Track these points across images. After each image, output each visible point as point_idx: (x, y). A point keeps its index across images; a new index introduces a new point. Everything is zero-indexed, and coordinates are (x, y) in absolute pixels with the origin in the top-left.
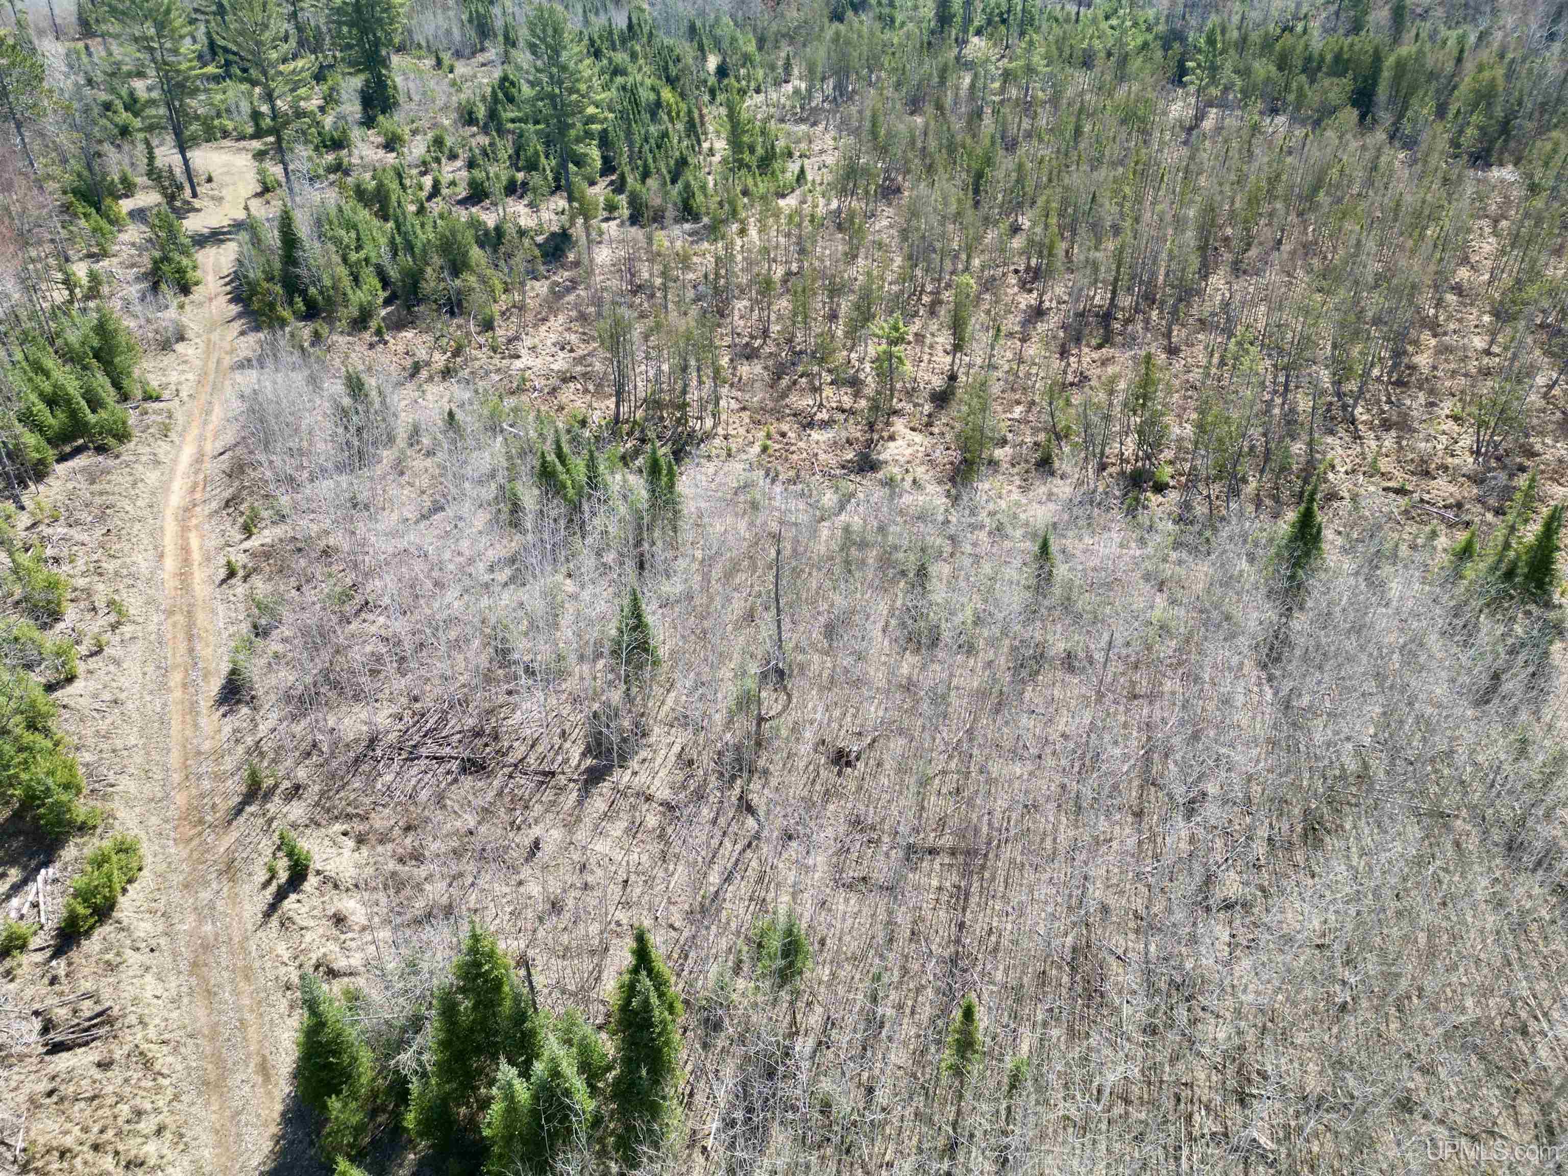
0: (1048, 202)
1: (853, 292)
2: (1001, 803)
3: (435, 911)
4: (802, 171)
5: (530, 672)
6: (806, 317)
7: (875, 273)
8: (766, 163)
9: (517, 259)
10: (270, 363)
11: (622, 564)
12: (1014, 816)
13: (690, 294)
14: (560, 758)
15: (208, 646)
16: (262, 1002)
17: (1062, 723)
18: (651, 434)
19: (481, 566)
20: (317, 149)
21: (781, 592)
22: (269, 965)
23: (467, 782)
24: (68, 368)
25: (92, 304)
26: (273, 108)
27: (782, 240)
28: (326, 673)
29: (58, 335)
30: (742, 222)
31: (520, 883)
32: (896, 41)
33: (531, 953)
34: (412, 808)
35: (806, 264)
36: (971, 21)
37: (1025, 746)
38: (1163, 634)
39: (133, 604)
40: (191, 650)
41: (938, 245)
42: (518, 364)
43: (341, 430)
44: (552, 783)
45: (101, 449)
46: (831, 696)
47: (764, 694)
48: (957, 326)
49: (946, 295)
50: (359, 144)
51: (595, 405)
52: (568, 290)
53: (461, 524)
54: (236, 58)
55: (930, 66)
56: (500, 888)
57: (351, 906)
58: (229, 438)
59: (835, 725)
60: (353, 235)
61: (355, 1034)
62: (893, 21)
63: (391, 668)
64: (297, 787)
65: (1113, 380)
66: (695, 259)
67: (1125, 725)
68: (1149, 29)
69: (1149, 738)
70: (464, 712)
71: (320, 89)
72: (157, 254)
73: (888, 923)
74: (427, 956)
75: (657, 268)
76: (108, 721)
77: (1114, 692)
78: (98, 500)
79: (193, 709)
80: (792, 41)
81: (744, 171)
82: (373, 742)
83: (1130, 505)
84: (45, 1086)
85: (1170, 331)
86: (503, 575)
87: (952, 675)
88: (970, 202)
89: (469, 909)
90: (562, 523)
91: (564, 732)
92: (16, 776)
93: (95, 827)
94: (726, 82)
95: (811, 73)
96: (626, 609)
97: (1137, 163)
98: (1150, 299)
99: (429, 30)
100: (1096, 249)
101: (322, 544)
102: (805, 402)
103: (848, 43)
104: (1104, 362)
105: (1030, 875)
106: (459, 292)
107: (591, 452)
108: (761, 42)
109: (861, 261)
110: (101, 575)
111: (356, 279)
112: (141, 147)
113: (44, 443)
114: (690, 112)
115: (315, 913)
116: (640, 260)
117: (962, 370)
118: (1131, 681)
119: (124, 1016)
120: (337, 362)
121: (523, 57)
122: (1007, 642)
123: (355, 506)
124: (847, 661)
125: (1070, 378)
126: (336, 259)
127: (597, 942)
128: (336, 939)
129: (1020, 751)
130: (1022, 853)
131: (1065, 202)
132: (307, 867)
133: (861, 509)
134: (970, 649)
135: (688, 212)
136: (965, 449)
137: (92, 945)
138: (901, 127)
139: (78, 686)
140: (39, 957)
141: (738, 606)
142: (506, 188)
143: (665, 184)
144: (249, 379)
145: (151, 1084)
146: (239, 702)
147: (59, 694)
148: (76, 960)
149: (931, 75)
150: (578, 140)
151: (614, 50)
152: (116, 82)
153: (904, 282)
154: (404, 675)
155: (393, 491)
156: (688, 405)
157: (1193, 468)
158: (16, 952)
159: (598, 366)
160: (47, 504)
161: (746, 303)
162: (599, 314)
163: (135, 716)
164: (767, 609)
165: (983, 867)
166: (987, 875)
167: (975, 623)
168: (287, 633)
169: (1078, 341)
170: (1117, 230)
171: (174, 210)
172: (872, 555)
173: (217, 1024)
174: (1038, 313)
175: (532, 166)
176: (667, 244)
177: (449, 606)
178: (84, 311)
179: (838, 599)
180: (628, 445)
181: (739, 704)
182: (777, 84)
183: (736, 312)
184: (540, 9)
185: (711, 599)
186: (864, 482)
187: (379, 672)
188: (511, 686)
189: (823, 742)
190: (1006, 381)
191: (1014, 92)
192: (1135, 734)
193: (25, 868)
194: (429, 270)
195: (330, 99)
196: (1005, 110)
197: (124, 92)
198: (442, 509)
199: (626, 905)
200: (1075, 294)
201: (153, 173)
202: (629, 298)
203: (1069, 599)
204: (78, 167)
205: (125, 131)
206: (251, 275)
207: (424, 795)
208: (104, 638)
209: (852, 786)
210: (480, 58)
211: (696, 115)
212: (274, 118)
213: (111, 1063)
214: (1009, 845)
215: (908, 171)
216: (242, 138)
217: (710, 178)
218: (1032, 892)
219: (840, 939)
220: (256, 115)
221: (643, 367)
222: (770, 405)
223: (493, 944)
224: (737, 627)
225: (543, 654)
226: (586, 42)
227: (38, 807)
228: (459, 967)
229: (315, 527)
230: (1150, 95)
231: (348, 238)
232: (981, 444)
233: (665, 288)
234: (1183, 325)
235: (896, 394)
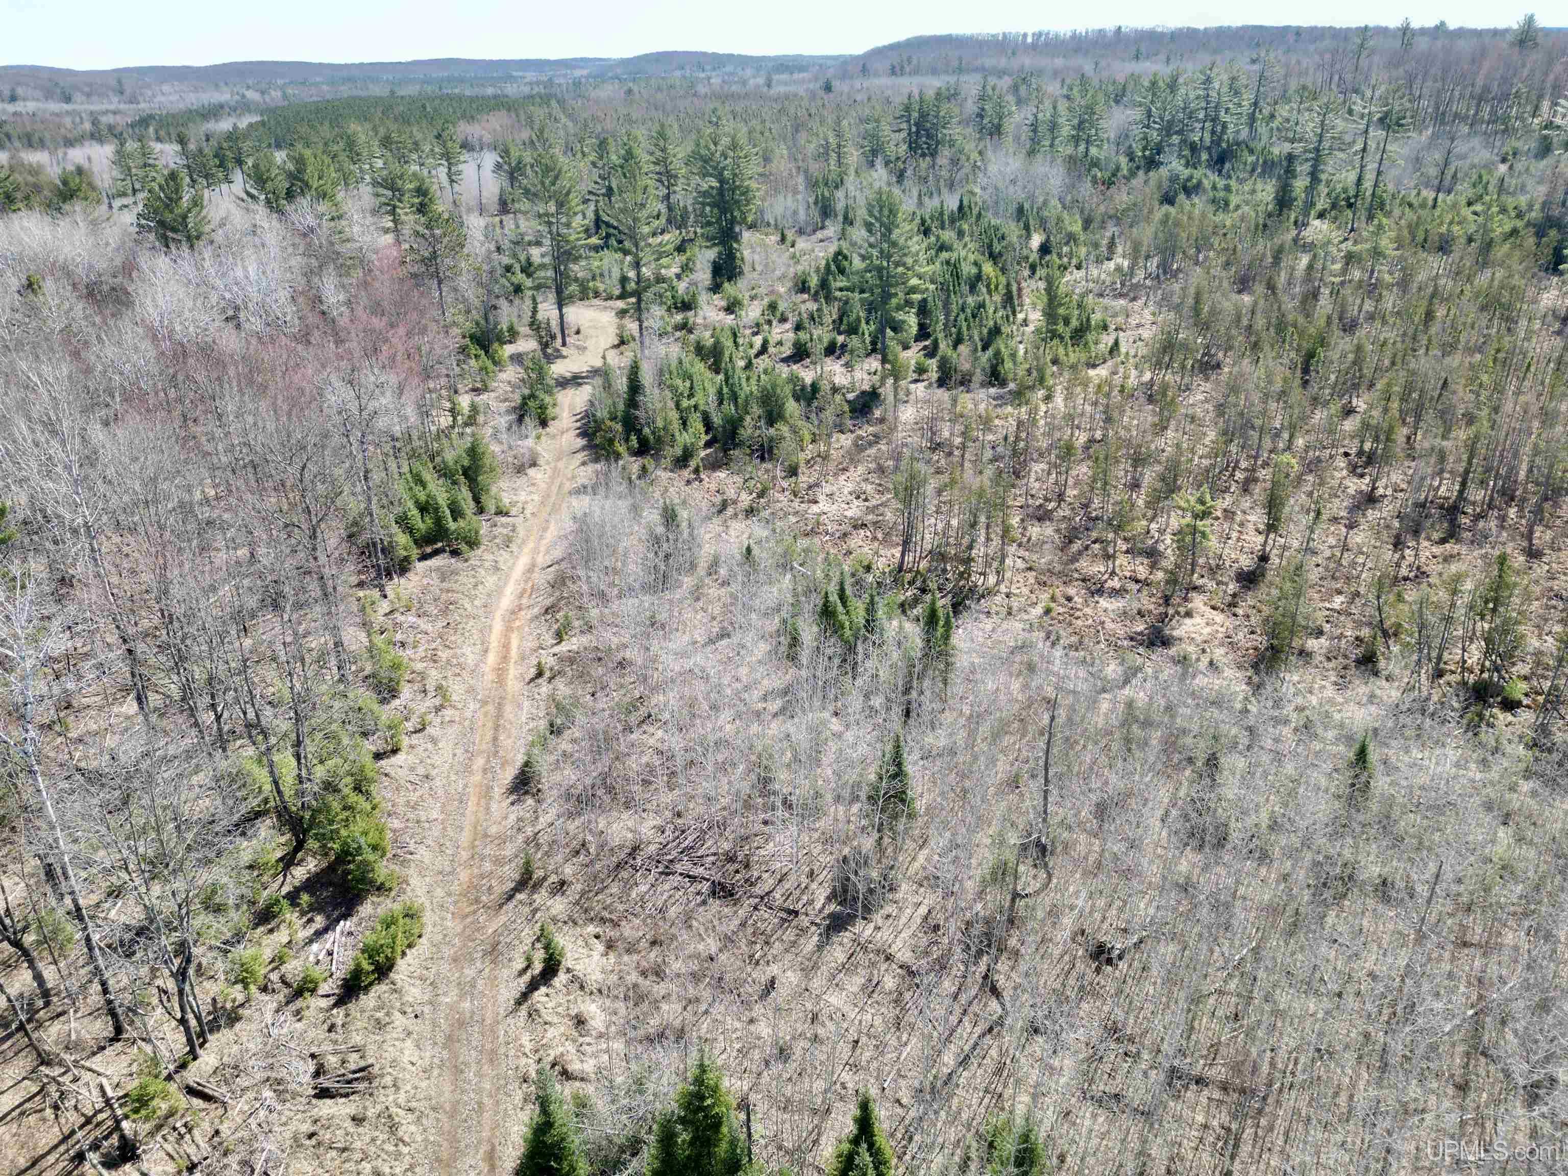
0: (1389, 385)
1: (1159, 463)
2: (1289, 1041)
3: (668, 1032)
4: (1116, 343)
5: (787, 805)
6: (1106, 483)
7: (1185, 445)
8: (1079, 334)
9: (828, 413)
10: (602, 491)
11: (889, 709)
12: (1302, 1060)
13: (988, 454)
14: (805, 898)
15: (509, 737)
16: (500, 1089)
17: (1370, 961)
18: (933, 585)
19: (756, 694)
20: (669, 310)
21: (1050, 761)
22: (512, 1053)
23: (715, 905)
24: (441, 482)
25: (468, 430)
26: (638, 275)
27: (1088, 408)
28: (604, 776)
29: (438, 454)
30: (1049, 389)
31: (752, 1021)
32: (1228, 223)
33: (753, 1098)
34: (661, 923)
35: (1111, 433)
36: (1313, 204)
37: (1322, 979)
38: (1506, 875)
39: (456, 690)
40: (495, 739)
41: (1258, 422)
42: (815, 509)
43: (651, 555)
44: (794, 923)
45: (455, 553)
46: (1096, 883)
47: (1022, 868)
48: (1273, 505)
49: (1262, 473)
50: (705, 307)
51: (882, 552)
52: (870, 444)
53: (743, 652)
54: (615, 232)
55: (1264, 247)
56: (731, 1023)
57: (592, 1009)
58: (558, 553)
59: (1098, 916)
60: (688, 384)
61: (577, 1142)
62: (1227, 204)
63: (661, 781)
64: (563, 883)
65: (1458, 578)
66: (997, 422)
67: (1450, 976)
68: (1520, 216)
69: (1481, 997)
70: (721, 835)
71: (680, 259)
72: (527, 392)
73: (1141, 1153)
74: (654, 1077)
75: (959, 428)
76: (418, 794)
77: (1438, 934)
78: (444, 596)
79: (486, 793)
80: (1118, 221)
81: (1056, 341)
82: (635, 849)
83: (1472, 720)
84: (306, 1128)
85: (1531, 532)
86: (775, 705)
87: (1238, 882)
88: (1298, 382)
89: (700, 1038)
90: (837, 661)
91: (812, 873)
92: (337, 831)
93: (390, 889)
94: (1048, 258)
95: (1135, 253)
96: (888, 756)
97: (1498, 351)
98: (1508, 495)
99: (779, 210)
100: (1444, 437)
101: (619, 657)
102: (1098, 568)
103: (1177, 224)
104: (1448, 559)
105: (1316, 1134)
106: (771, 440)
107: (872, 596)
108: (1087, 223)
109: (1170, 433)
110: (435, 661)
111: (684, 423)
112: (528, 302)
113: (412, 544)
114: (1008, 285)
115: (560, 1010)
116: (943, 419)
117: (1275, 551)
118: (1461, 925)
119: (382, 1076)
120: (657, 495)
121: (858, 234)
122: (1308, 856)
123: (653, 625)
124: (1118, 848)
125: (1404, 572)
126: (671, 404)
127: (819, 1101)
128: (574, 1041)
129: (1315, 984)
130: (1310, 1104)
131: (1409, 388)
132: (559, 963)
133: (1148, 685)
134: (1264, 857)
135: (995, 377)
136: (1273, 635)
137: (368, 1000)
138: (1226, 304)
139: (399, 758)
140: (325, 1003)
141: (1003, 768)
142: (826, 349)
143: (976, 350)
144: (582, 504)
145: (392, 1148)
146: (526, 793)
147: (383, 763)
148: (353, 1012)
149: (1264, 255)
150: (899, 308)
151: (943, 228)
152: (518, 249)
153: (1216, 456)
154: (671, 790)
155: (688, 615)
156: (973, 560)
157: (1555, 688)
158: (307, 994)
159: (889, 516)
160: (404, 596)
161: (1044, 466)
162: (897, 468)
163: (440, 792)
164: (1033, 776)
165: (1260, 1112)
166: (1263, 1122)
167: (1271, 828)
168: (577, 735)
169: (1416, 533)
170: (1470, 419)
171: (546, 356)
172: (1156, 736)
173: (458, 1102)
174: (1370, 499)
175: (853, 330)
176: (971, 406)
177: (721, 729)
178: (461, 435)
179: (1113, 779)
180: (909, 593)
181: (993, 873)
182: (1099, 261)
183: (1033, 474)
184: (880, 193)
185: (975, 758)
186: (1153, 657)
187: (650, 783)
188: (768, 816)
189: (1083, 932)
190: (1327, 569)
191: (1357, 274)
192: (1462, 989)
193: (328, 917)
194: (748, 418)
195: (686, 268)
196: (1347, 291)
197: (523, 258)
198: (729, 636)
199: (855, 1067)
200: (1416, 483)
201: (534, 324)
202: (927, 454)
203: (1388, 817)
204: (477, 317)
205: (518, 289)
206: (599, 414)
207: (673, 912)
208: (429, 717)
209: (1111, 988)
210: (820, 235)
211: (1014, 288)
212: (638, 283)
213: (363, 1120)
214: (1294, 1093)
215: (1230, 348)
216: (610, 298)
217: (1021, 346)
218: (1318, 1153)
219: (1082, 1159)
220: (624, 280)
221: (933, 520)
222: (1058, 567)
223: (719, 1078)
224: (1000, 793)
225: (802, 791)
226: (918, 221)
227: (349, 862)
228: (683, 1095)
229: (615, 640)
230: (1517, 281)
231: (683, 386)
232: (1292, 632)
233: (963, 447)
234: (1547, 527)
235: (1198, 569)
